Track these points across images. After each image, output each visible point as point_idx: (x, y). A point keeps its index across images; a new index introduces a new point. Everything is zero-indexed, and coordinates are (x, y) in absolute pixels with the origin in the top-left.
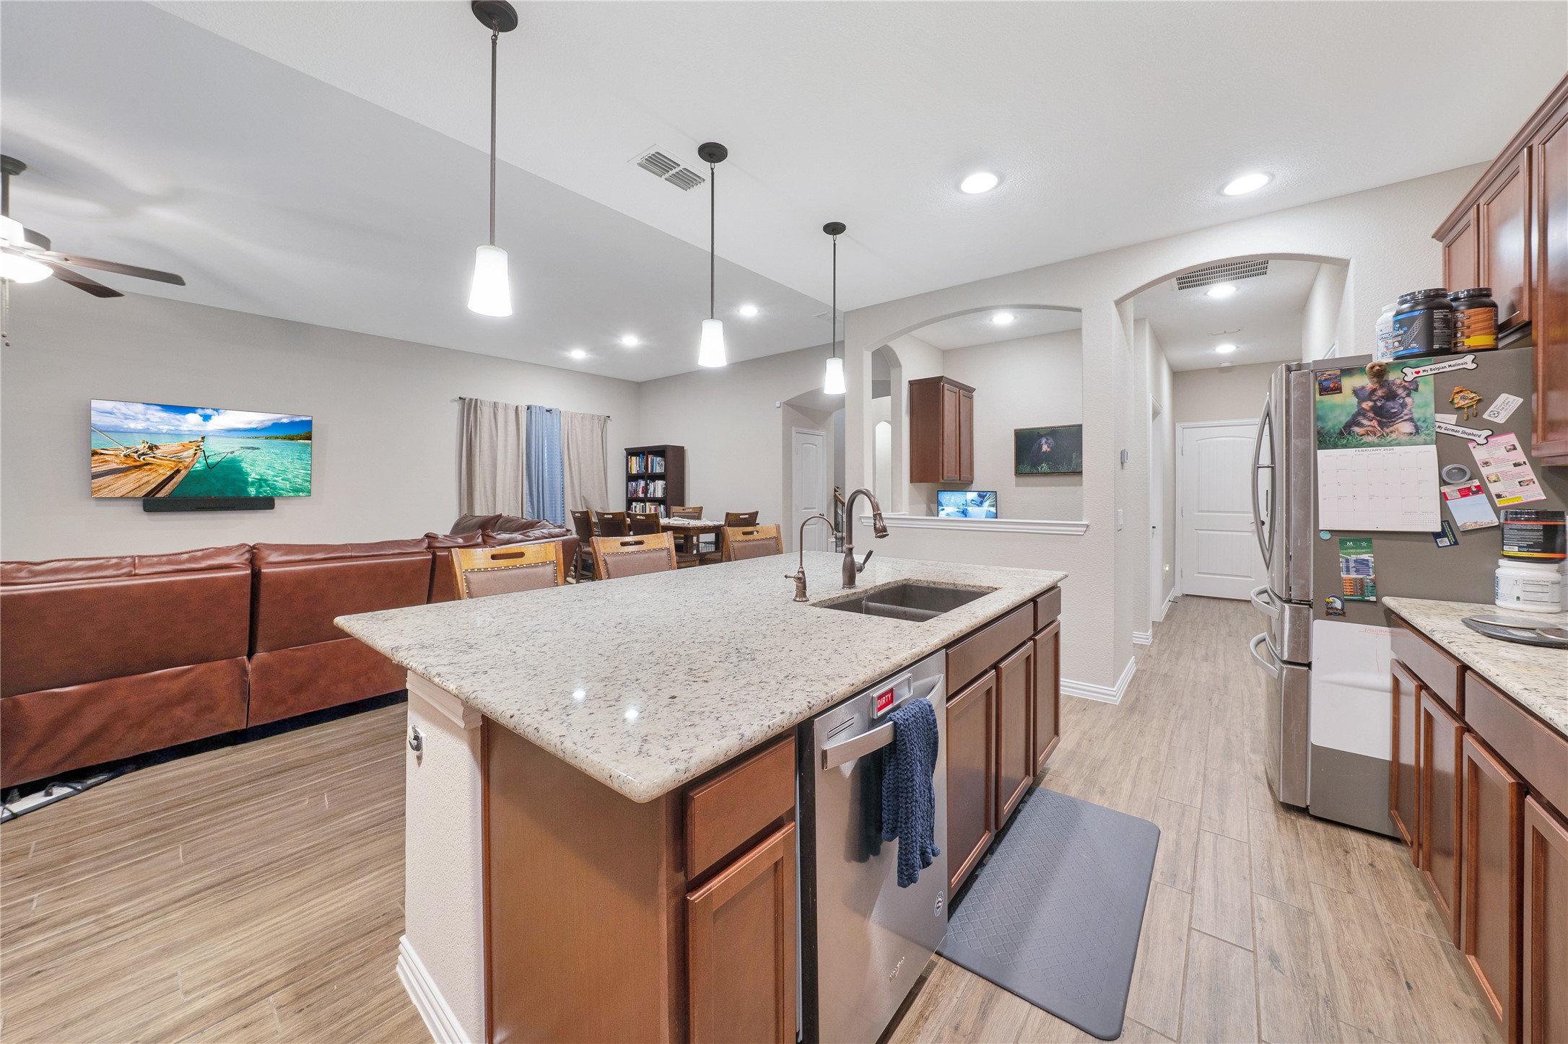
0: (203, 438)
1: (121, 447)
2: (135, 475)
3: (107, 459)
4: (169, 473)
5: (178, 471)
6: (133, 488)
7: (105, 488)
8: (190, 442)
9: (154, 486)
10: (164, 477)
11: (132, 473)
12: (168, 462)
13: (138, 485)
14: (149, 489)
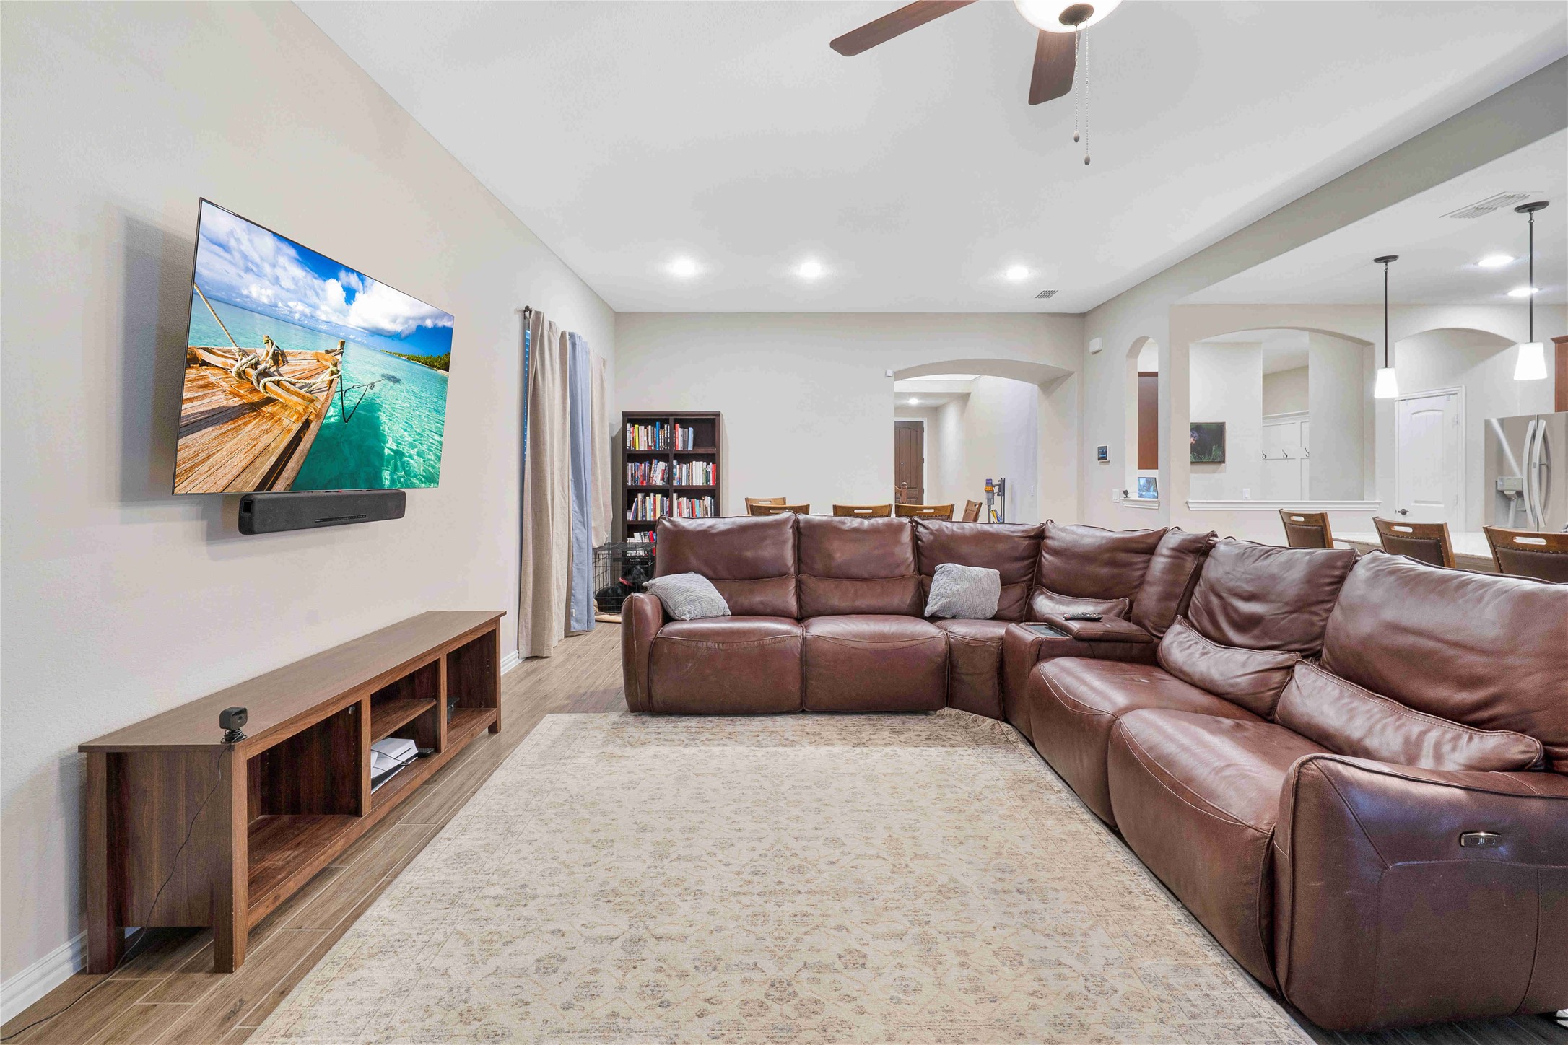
0: (343, 344)
1: (234, 348)
2: (251, 428)
3: (212, 379)
4: (296, 428)
5: (307, 424)
6: (244, 464)
7: (203, 462)
8: (327, 352)
9: (273, 459)
10: (288, 438)
11: (246, 424)
12: (295, 399)
13: (250, 458)
14: (266, 468)
